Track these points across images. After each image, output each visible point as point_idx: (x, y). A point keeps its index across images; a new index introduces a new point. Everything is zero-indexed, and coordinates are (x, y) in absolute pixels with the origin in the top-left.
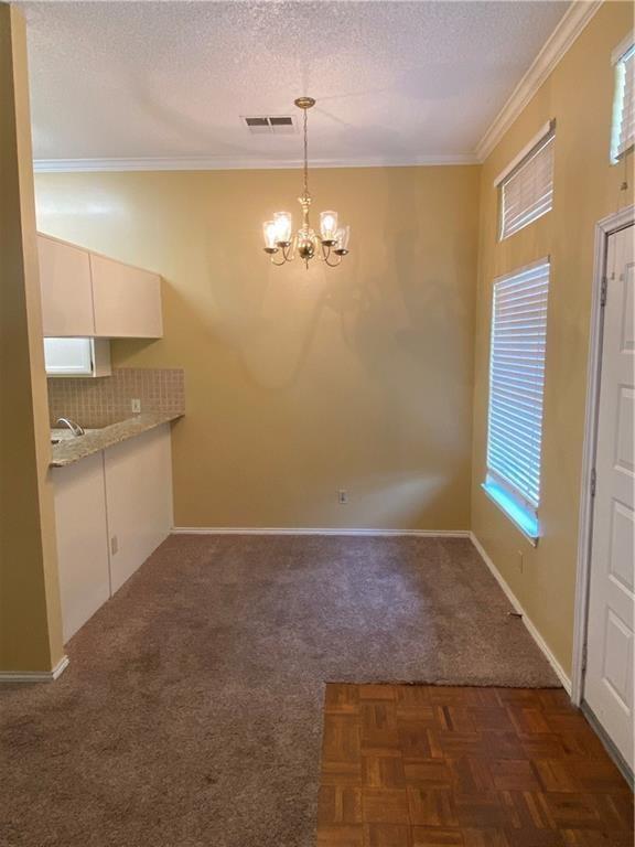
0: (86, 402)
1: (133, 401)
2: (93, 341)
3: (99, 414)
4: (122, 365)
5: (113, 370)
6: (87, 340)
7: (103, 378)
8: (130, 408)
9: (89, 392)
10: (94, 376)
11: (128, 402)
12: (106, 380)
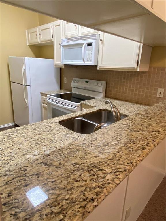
0: (130, 87)
1: (159, 89)
2: (142, 44)
3: (135, 94)
4: (156, 65)
5: (150, 68)
6: (139, 43)
7: (143, 72)
8: (156, 94)
9: (132, 81)
10: (138, 71)
11: (156, 90)
12: (144, 74)
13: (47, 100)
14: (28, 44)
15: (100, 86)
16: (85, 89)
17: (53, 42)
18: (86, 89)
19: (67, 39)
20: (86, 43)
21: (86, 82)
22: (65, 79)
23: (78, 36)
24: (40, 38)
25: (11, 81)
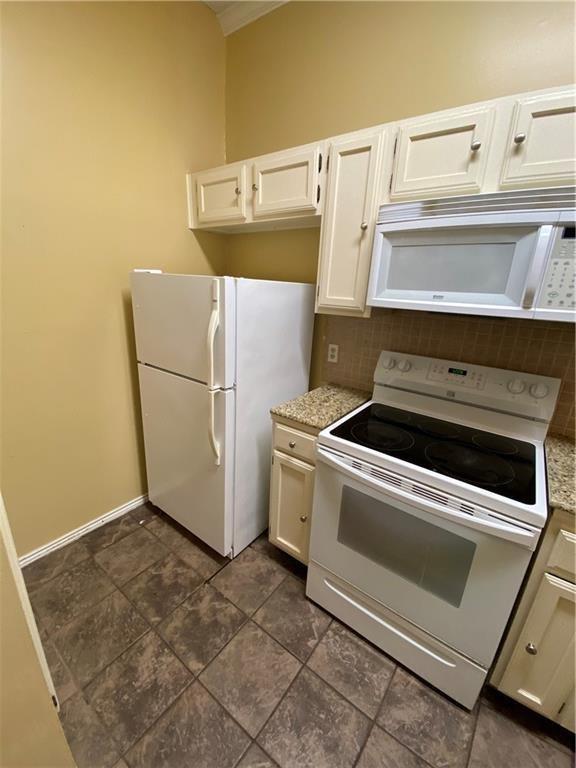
13: (320, 451)
14: (191, 225)
15: (542, 398)
16: (450, 398)
17: (320, 217)
18: (456, 398)
19: (420, 205)
20: (556, 224)
21: (451, 371)
22: (333, 350)
23: (478, 191)
24: (252, 202)
25: (139, 359)
